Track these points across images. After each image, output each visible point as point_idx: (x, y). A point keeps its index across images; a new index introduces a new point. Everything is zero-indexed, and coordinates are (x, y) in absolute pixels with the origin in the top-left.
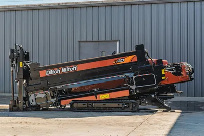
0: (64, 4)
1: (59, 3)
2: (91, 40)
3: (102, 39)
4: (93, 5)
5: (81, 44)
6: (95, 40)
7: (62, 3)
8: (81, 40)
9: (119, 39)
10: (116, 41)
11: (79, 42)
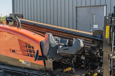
3: (93, 4)
8: (78, 6)
9: (106, 4)
10: (104, 6)
11: (76, 7)
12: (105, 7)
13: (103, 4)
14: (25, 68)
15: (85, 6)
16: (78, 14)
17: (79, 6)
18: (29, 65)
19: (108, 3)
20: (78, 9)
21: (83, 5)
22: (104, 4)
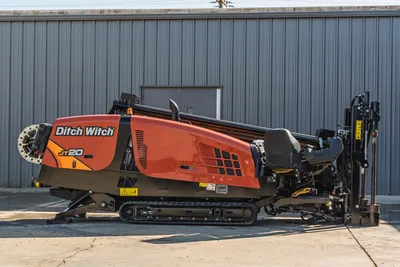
0: (112, 13)
1: (102, 11)
2: (166, 84)
3: (188, 82)
4: (170, 17)
5: (146, 91)
6: (175, 85)
7: (109, 11)
8: (146, 85)
9: (222, 84)
10: (215, 88)
11: (142, 88)
13: (213, 84)
17: (150, 85)
19: (226, 82)
21: (162, 82)
22: (217, 84)
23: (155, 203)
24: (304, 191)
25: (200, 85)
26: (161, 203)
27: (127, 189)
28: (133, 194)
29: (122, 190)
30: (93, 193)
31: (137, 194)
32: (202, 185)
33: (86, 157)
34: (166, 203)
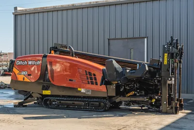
3: (130, 36)
6: (124, 37)
8: (110, 38)
9: (147, 36)
10: (144, 38)
11: (109, 39)
12: (146, 39)
13: (143, 36)
14: (84, 97)
15: (120, 37)
16: (111, 47)
17: (112, 38)
18: (89, 93)
19: (149, 34)
20: (111, 41)
21: (118, 36)
22: (145, 36)
23: (58, 98)
24: (131, 94)
25: (136, 37)
26: (61, 98)
27: (46, 91)
28: (49, 94)
29: (44, 91)
30: (32, 93)
31: (50, 94)
32: (79, 89)
33: (29, 75)
34: (63, 99)
